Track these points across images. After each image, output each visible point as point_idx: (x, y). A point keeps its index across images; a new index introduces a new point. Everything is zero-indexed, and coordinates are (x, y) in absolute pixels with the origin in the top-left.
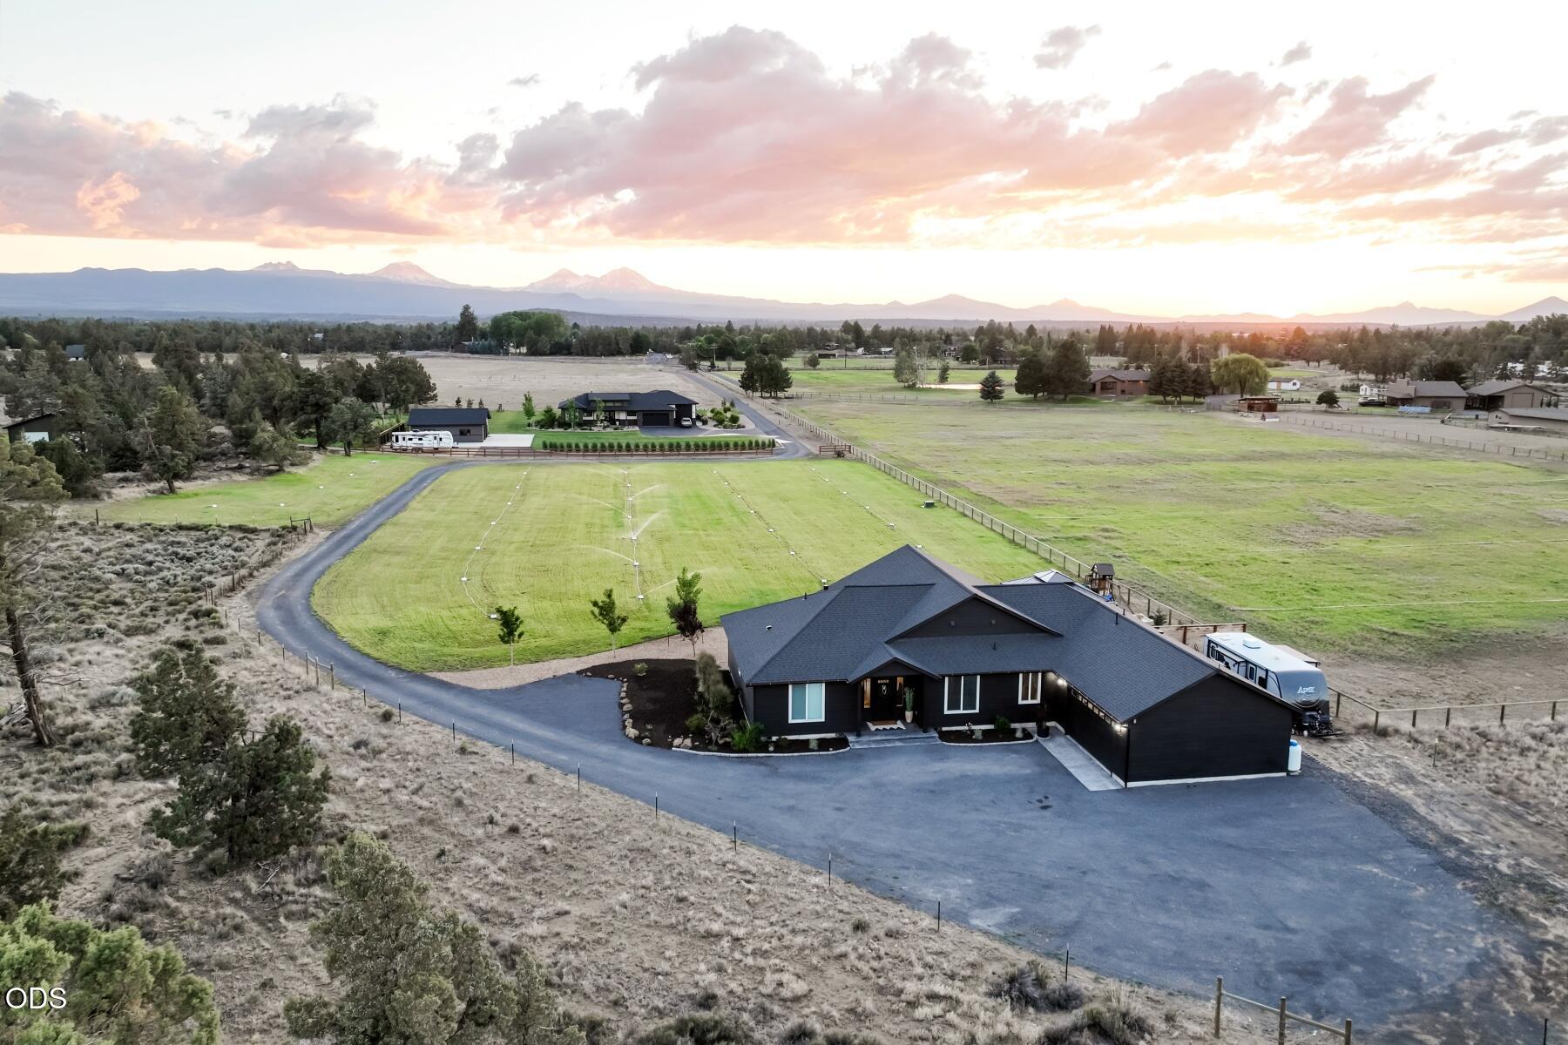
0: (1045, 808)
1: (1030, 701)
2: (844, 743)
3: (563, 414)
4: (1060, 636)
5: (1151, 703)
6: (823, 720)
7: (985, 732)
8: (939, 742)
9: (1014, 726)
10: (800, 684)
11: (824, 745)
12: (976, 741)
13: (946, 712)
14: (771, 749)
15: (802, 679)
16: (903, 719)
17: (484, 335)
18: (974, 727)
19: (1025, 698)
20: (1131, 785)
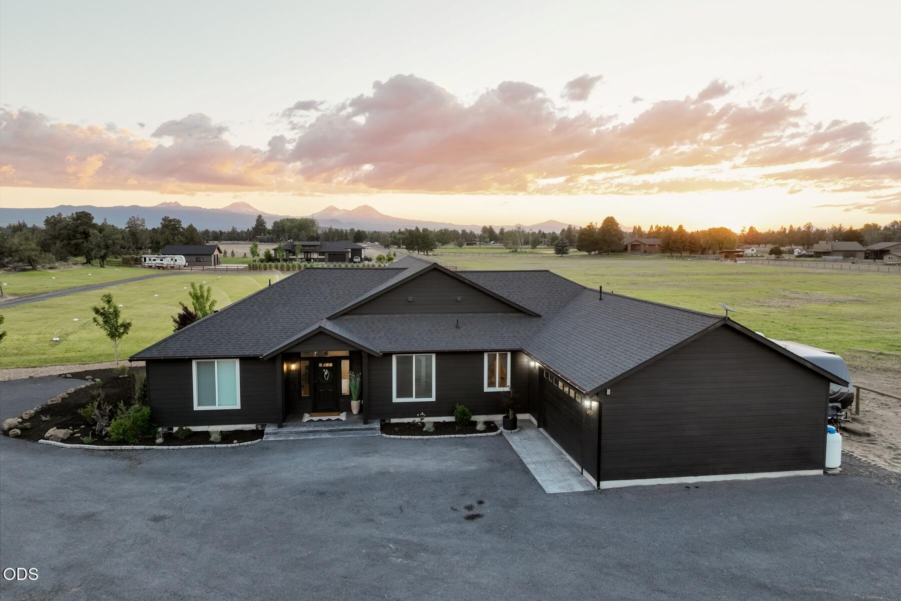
0: (471, 518)
1: (497, 389)
2: (259, 434)
3: (275, 254)
4: (539, 316)
5: (631, 365)
6: (238, 407)
7: (436, 424)
8: (379, 433)
9: (474, 418)
10: (209, 358)
11: (227, 437)
12: (427, 433)
13: (395, 400)
14: (160, 440)
16: (349, 410)
17: (269, 232)
18: (426, 420)
19: (492, 384)
20: (605, 485)
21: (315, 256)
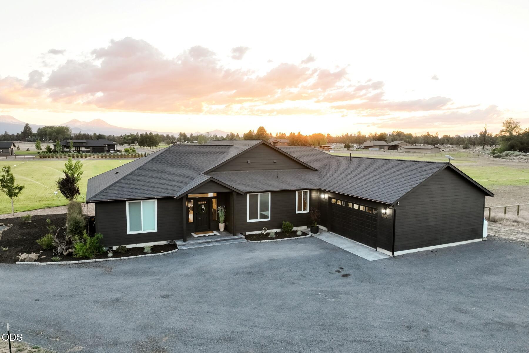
0: (346, 276)
1: (302, 212)
2: (174, 246)
3: (55, 148)
4: (317, 170)
5: (409, 189)
6: (156, 230)
7: (276, 233)
8: (246, 241)
9: (295, 229)
10: (137, 200)
11: (155, 249)
12: (272, 238)
13: (249, 221)
14: (110, 255)
15: (137, 196)
16: (218, 229)
17: (35, 135)
18: (268, 231)
19: (300, 209)
20: (397, 253)
21: (83, 149)
